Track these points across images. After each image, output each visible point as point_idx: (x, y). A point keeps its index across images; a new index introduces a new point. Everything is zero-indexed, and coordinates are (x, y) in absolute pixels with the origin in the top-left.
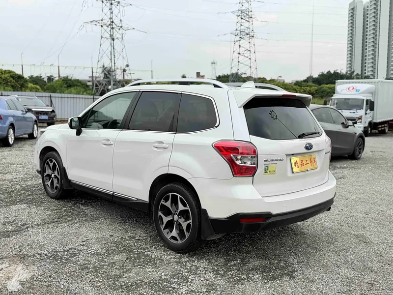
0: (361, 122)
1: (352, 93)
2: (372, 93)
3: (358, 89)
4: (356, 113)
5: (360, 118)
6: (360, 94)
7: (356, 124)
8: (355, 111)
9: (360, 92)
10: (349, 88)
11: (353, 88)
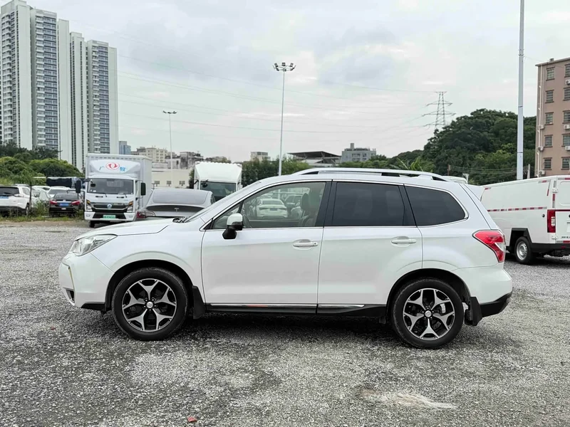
0: (132, 210)
1: (115, 171)
2: (136, 172)
3: (122, 166)
4: (125, 198)
5: (131, 205)
6: (127, 173)
7: (126, 212)
8: (124, 196)
9: (126, 170)
10: (110, 165)
11: (116, 166)
